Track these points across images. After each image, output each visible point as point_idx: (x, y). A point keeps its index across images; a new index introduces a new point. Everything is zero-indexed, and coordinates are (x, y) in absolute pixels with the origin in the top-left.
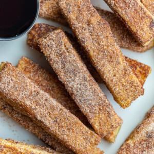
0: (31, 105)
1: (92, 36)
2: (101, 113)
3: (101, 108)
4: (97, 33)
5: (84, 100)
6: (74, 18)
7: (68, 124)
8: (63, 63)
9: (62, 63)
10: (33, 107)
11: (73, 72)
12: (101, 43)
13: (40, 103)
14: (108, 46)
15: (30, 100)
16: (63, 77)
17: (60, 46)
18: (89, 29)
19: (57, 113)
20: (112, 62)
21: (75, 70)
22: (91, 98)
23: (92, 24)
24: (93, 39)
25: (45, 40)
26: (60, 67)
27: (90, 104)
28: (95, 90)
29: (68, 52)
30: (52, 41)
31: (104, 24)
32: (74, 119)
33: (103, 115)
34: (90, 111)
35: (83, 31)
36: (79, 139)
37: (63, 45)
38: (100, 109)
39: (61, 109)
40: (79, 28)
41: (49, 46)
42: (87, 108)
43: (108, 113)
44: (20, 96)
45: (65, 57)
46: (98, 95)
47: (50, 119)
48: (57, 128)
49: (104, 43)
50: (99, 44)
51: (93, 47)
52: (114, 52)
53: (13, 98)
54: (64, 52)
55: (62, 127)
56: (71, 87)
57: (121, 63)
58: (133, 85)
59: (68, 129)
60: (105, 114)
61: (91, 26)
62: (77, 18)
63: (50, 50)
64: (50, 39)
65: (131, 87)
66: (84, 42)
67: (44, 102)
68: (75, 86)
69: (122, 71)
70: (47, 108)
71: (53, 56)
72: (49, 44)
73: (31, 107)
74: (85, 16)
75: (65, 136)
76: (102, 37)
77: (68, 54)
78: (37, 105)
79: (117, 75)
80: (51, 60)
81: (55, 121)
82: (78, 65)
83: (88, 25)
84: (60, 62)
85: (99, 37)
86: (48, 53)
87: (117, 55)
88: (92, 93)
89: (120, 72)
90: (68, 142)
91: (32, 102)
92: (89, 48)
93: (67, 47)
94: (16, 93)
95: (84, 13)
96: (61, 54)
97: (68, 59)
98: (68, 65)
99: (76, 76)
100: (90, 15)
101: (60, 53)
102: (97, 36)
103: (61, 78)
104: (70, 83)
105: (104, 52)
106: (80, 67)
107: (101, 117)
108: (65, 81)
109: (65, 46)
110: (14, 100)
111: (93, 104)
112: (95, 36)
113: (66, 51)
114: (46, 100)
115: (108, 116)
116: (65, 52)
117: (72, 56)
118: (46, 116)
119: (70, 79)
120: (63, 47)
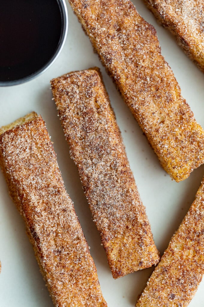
0: (36, 204)
1: (124, 50)
2: (127, 234)
3: (130, 227)
4: (135, 46)
5: (105, 204)
6: (94, 17)
7: (76, 268)
8: (85, 129)
9: (83, 129)
10: (38, 210)
11: (97, 149)
12: (141, 63)
13: (53, 209)
14: (153, 69)
15: (41, 196)
16: (78, 154)
17: (86, 98)
18: (120, 38)
19: (70, 241)
20: (159, 97)
21: (102, 147)
22: (117, 204)
23: (126, 29)
24: (126, 55)
25: (64, 82)
26: (79, 135)
27: (113, 214)
28: (128, 191)
29: (98, 113)
30: (75, 87)
31: (147, 29)
32: (89, 265)
33: (130, 240)
34: (109, 226)
35: (110, 40)
36: (79, 301)
37: (93, 99)
38: (127, 227)
39: (78, 238)
40: (103, 35)
41: (68, 93)
42: (105, 220)
43: (140, 238)
44: (29, 181)
45: (90, 120)
46: (130, 202)
47: (53, 242)
48: (55, 264)
49: (146, 64)
50: (137, 65)
51: (126, 71)
52: (162, 81)
53: (16, 177)
54: (91, 110)
55: (64, 267)
56: (87, 176)
57: (175, 100)
58: (194, 140)
59: (71, 275)
60: (133, 238)
61: (124, 32)
62: (99, 17)
63: (68, 101)
64: (73, 82)
65: (192, 143)
66: (110, 60)
67: (58, 212)
68: (95, 175)
69: (176, 114)
70: (58, 225)
71: (70, 113)
72: (69, 90)
73: (35, 207)
74: (114, 13)
75: (60, 283)
76: (142, 52)
77: (97, 115)
78: (45, 210)
79: (167, 122)
80: (65, 118)
81: (58, 251)
82: (110, 140)
83: (119, 30)
84: (80, 126)
85: (137, 52)
86: (64, 105)
87: (168, 85)
88: (122, 195)
89: (172, 115)
90: (59, 295)
91: (41, 201)
92: (119, 72)
93: (99, 103)
94: (25, 172)
95: (112, 9)
96: (86, 114)
97: (96, 124)
98: (92, 136)
99: (100, 157)
100: (122, 13)
101: (85, 110)
102: (133, 50)
103: (74, 155)
104: (87, 168)
105: (146, 80)
106: (112, 144)
107: (125, 241)
108: (81, 163)
109: (96, 101)
110: (15, 181)
111: (118, 215)
112: (130, 51)
113: (95, 110)
114: (64, 210)
115: (138, 243)
116: (93, 112)
117: (103, 121)
118: (48, 235)
119: (89, 161)
120: (92, 102)
